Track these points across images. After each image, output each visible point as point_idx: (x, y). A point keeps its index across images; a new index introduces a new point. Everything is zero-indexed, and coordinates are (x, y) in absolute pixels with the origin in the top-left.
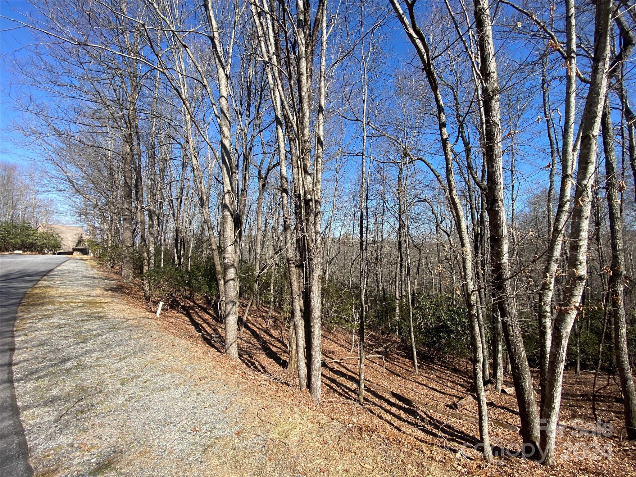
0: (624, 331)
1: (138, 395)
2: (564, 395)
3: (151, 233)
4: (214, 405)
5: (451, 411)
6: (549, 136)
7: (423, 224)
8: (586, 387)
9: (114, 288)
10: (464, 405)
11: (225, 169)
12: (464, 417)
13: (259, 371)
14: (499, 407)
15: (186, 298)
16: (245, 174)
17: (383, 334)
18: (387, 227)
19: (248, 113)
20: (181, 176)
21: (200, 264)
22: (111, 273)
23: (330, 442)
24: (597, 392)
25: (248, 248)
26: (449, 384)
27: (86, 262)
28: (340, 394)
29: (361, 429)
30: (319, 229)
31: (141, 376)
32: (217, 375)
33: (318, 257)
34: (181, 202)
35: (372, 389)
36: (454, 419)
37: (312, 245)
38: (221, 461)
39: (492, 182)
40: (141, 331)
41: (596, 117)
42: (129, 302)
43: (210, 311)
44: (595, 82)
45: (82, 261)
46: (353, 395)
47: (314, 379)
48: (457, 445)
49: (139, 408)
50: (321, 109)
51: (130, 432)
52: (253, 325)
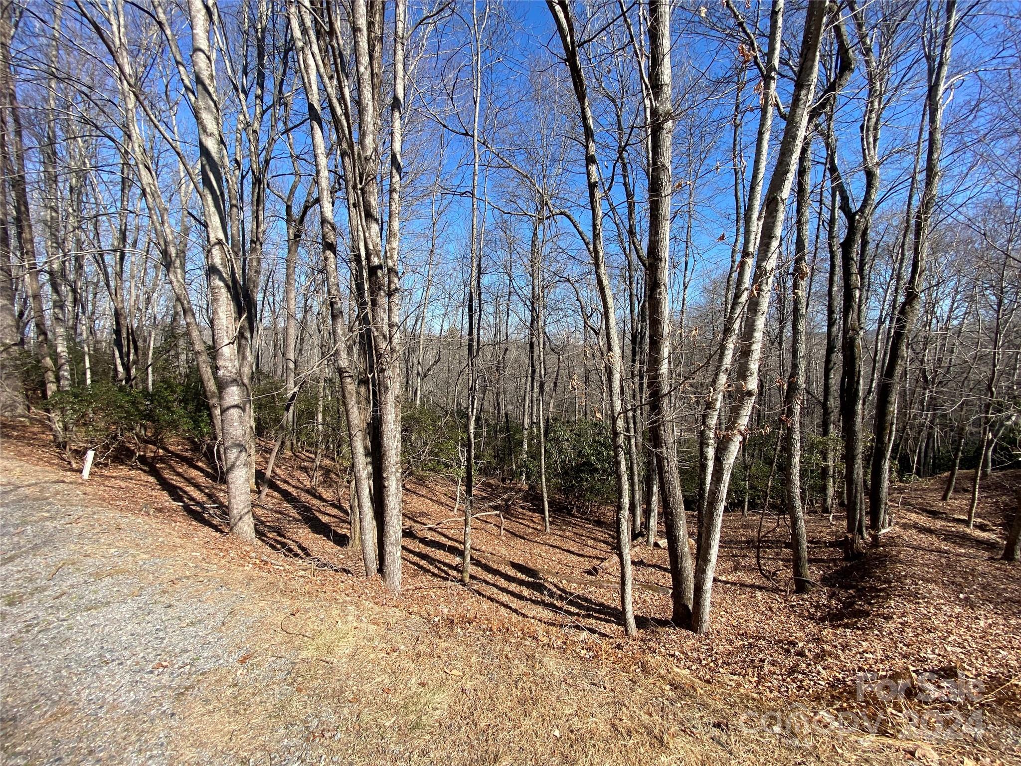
0: (797, 460)
1: (44, 621)
2: (724, 543)
3: (57, 319)
4: (200, 621)
5: (590, 577)
6: (736, 195)
7: (566, 316)
8: (752, 531)
10: (607, 568)
11: (209, 198)
12: (605, 584)
13: (296, 555)
14: (650, 566)
15: (147, 442)
16: (258, 210)
17: (503, 480)
18: (513, 319)
19: (259, 92)
20: (119, 204)
21: (175, 378)
23: (403, 647)
24: (764, 536)
25: (272, 351)
26: (590, 542)
28: (434, 575)
29: (452, 622)
30: (396, 319)
31: (49, 586)
32: (207, 571)
33: (394, 367)
34: (122, 258)
35: (484, 562)
36: (593, 589)
37: (383, 345)
38: (211, 707)
39: (654, 257)
40: (48, 508)
41: (788, 172)
42: (20, 455)
43: (200, 464)
44: (793, 120)
46: (455, 573)
47: (388, 559)
48: (594, 621)
49: (47, 642)
50: (396, 104)
51: (30, 684)
52: (286, 482)
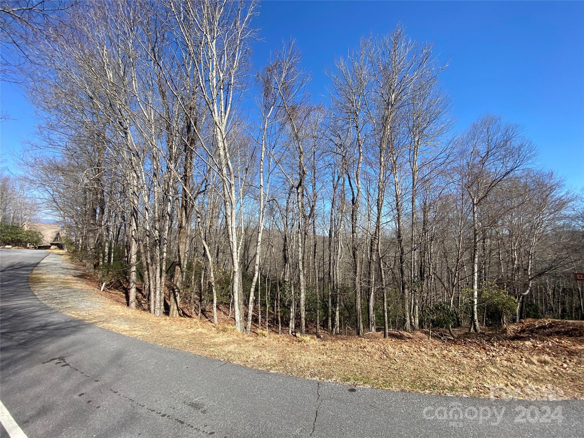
9: (80, 275)
22: (80, 265)
27: (63, 257)
45: (59, 256)
